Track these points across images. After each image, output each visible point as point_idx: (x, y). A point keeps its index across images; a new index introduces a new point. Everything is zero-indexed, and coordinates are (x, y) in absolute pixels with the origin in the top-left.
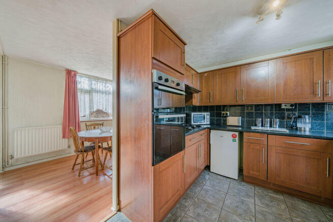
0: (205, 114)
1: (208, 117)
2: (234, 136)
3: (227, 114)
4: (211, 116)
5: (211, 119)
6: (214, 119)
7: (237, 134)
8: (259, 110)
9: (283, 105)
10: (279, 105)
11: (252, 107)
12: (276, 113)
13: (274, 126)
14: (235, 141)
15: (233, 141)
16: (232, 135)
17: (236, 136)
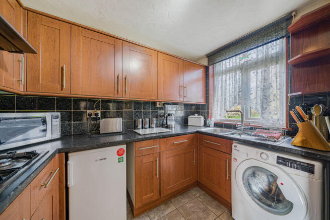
0: (48, 115)
1: (57, 122)
2: (121, 152)
3: (96, 114)
4: (63, 119)
5: (62, 126)
6: (70, 125)
7: (124, 147)
8: (138, 108)
9: (158, 103)
10: (154, 103)
11: (131, 104)
12: (152, 112)
13: (153, 126)
14: (123, 161)
15: (119, 162)
16: (118, 152)
17: (124, 151)
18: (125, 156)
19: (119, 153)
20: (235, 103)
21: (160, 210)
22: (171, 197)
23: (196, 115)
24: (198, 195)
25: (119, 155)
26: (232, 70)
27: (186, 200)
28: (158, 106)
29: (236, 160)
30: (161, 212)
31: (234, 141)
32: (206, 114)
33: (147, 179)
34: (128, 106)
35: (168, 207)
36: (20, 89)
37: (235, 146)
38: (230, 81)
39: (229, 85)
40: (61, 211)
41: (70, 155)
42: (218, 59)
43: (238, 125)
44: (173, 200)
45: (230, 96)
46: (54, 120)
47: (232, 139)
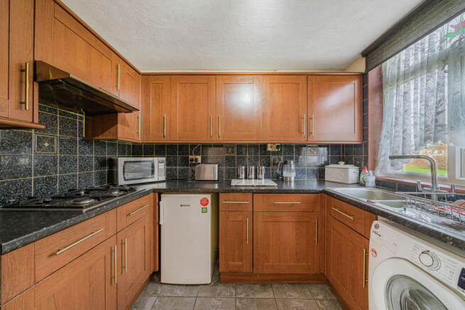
0: (156, 160)
1: (163, 166)
2: (205, 202)
3: (196, 160)
4: (168, 164)
5: (168, 170)
6: (176, 169)
7: (209, 197)
8: (242, 153)
9: (269, 145)
10: (265, 146)
11: (233, 148)
12: (261, 158)
13: (260, 176)
14: (206, 212)
15: (203, 212)
16: (201, 201)
17: (208, 201)
18: (209, 207)
19: (204, 203)
20: (426, 139)
21: (252, 290)
22: (274, 281)
23: (342, 164)
24: (320, 297)
25: (202, 204)
26: (422, 68)
27: (295, 295)
28: (269, 149)
29: (375, 253)
30: (252, 292)
31: (379, 217)
32: (363, 163)
33: (234, 241)
34: (230, 150)
35: (265, 290)
36: (139, 139)
37: (377, 227)
38: (415, 93)
39: (415, 101)
40: (155, 243)
41: (162, 195)
42: (386, 54)
43: (423, 186)
44: (275, 285)
45: (415, 124)
46: (160, 164)
47: (376, 213)
